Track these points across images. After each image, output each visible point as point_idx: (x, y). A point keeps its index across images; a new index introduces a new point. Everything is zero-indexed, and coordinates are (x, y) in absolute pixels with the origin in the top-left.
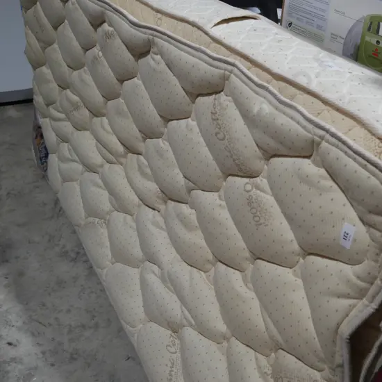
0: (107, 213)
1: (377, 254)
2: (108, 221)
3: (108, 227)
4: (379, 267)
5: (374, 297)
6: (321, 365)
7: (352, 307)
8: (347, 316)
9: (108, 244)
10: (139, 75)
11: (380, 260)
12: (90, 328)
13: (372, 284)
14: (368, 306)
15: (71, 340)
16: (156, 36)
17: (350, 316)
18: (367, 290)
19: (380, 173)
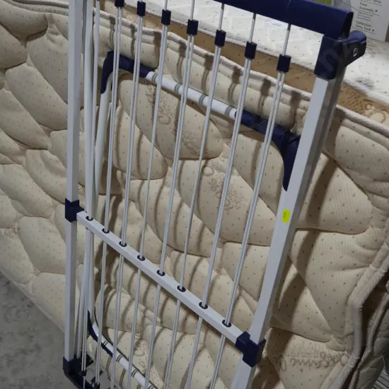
0: (15, 221)
1: (383, 220)
2: (19, 229)
3: (20, 237)
4: (386, 232)
5: (381, 262)
6: (327, 336)
7: (359, 276)
8: (356, 285)
9: (25, 254)
10: (29, 59)
11: (387, 225)
12: (32, 351)
13: (378, 249)
14: (376, 272)
15: (15, 372)
16: (55, 12)
17: (358, 285)
18: (373, 257)
19: (387, 139)
